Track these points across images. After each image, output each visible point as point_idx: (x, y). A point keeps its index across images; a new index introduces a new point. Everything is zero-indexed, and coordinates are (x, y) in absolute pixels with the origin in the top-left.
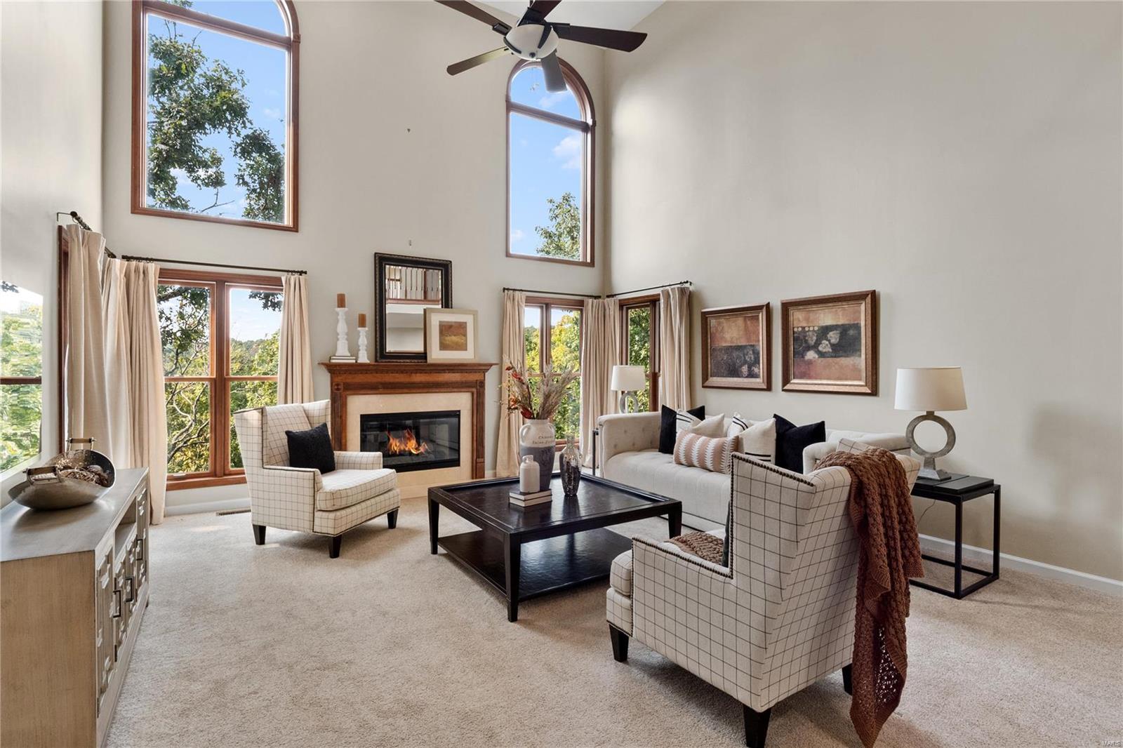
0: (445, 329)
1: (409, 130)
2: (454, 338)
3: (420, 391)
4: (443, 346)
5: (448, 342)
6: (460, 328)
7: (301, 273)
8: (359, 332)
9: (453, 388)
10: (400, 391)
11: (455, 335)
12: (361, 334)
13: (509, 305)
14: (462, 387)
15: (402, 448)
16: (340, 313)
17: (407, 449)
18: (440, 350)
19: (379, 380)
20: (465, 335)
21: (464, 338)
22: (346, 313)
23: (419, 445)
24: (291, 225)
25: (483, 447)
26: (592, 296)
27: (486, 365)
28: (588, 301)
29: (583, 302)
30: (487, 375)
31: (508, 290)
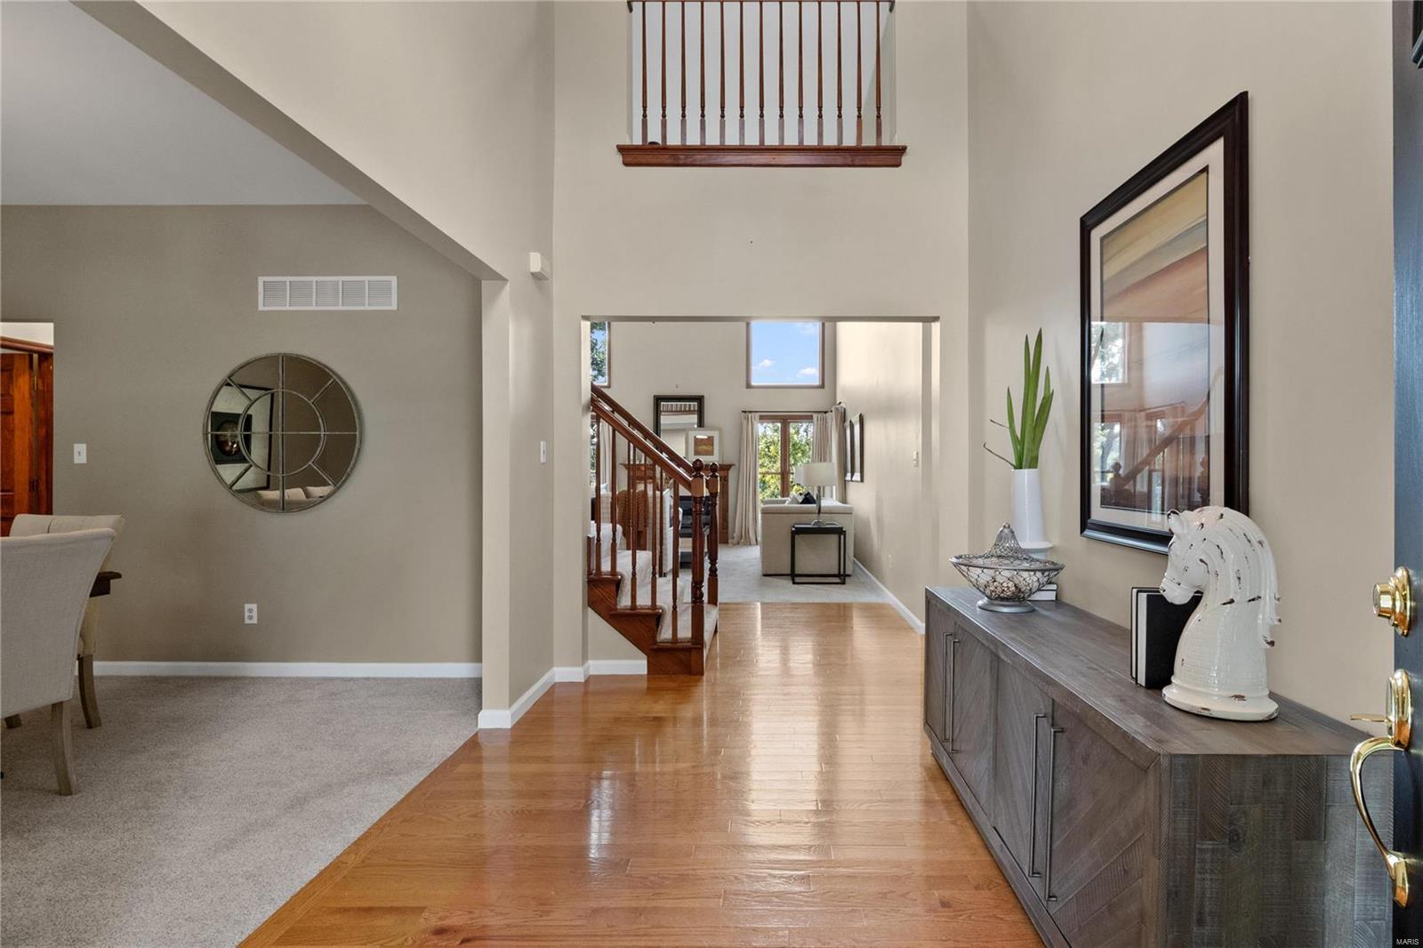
0: (699, 441)
2: (705, 448)
4: (696, 453)
5: (700, 450)
6: (709, 442)
11: (705, 445)
13: (745, 423)
18: (695, 455)
20: (713, 446)
21: (712, 448)
24: (607, 384)
25: (727, 522)
26: (819, 412)
27: (726, 465)
28: (815, 416)
29: (812, 416)
30: (730, 472)
31: (745, 412)
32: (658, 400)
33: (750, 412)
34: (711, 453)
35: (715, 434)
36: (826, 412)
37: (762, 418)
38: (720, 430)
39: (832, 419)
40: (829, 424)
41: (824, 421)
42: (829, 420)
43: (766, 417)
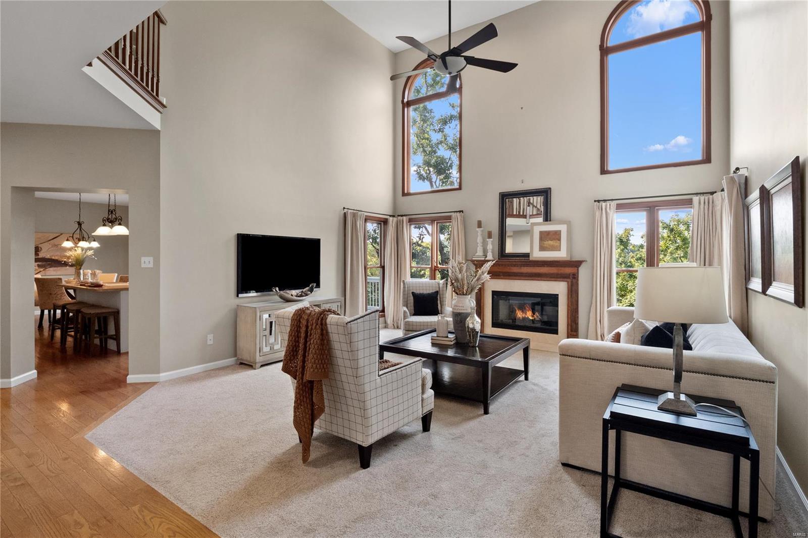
0: (544, 236)
1: (522, 108)
2: (551, 243)
3: (527, 278)
4: (542, 248)
5: (545, 245)
6: (556, 235)
7: (460, 211)
8: (488, 242)
9: (551, 278)
10: (515, 278)
11: (551, 240)
12: (489, 243)
13: (598, 214)
14: (558, 278)
15: (524, 316)
16: (479, 232)
17: (526, 316)
18: (540, 251)
19: (501, 270)
20: (559, 240)
21: (558, 242)
22: (482, 231)
23: (534, 314)
24: (458, 187)
25: (577, 324)
26: (703, 193)
27: (576, 261)
28: (696, 199)
29: (691, 200)
30: (580, 269)
31: (599, 201)
32: (505, 198)
33: (605, 201)
34: (558, 248)
35: (563, 228)
36: (712, 193)
37: (620, 207)
38: (569, 223)
39: (723, 200)
40: (718, 208)
41: (711, 205)
42: (718, 203)
43: (624, 206)
